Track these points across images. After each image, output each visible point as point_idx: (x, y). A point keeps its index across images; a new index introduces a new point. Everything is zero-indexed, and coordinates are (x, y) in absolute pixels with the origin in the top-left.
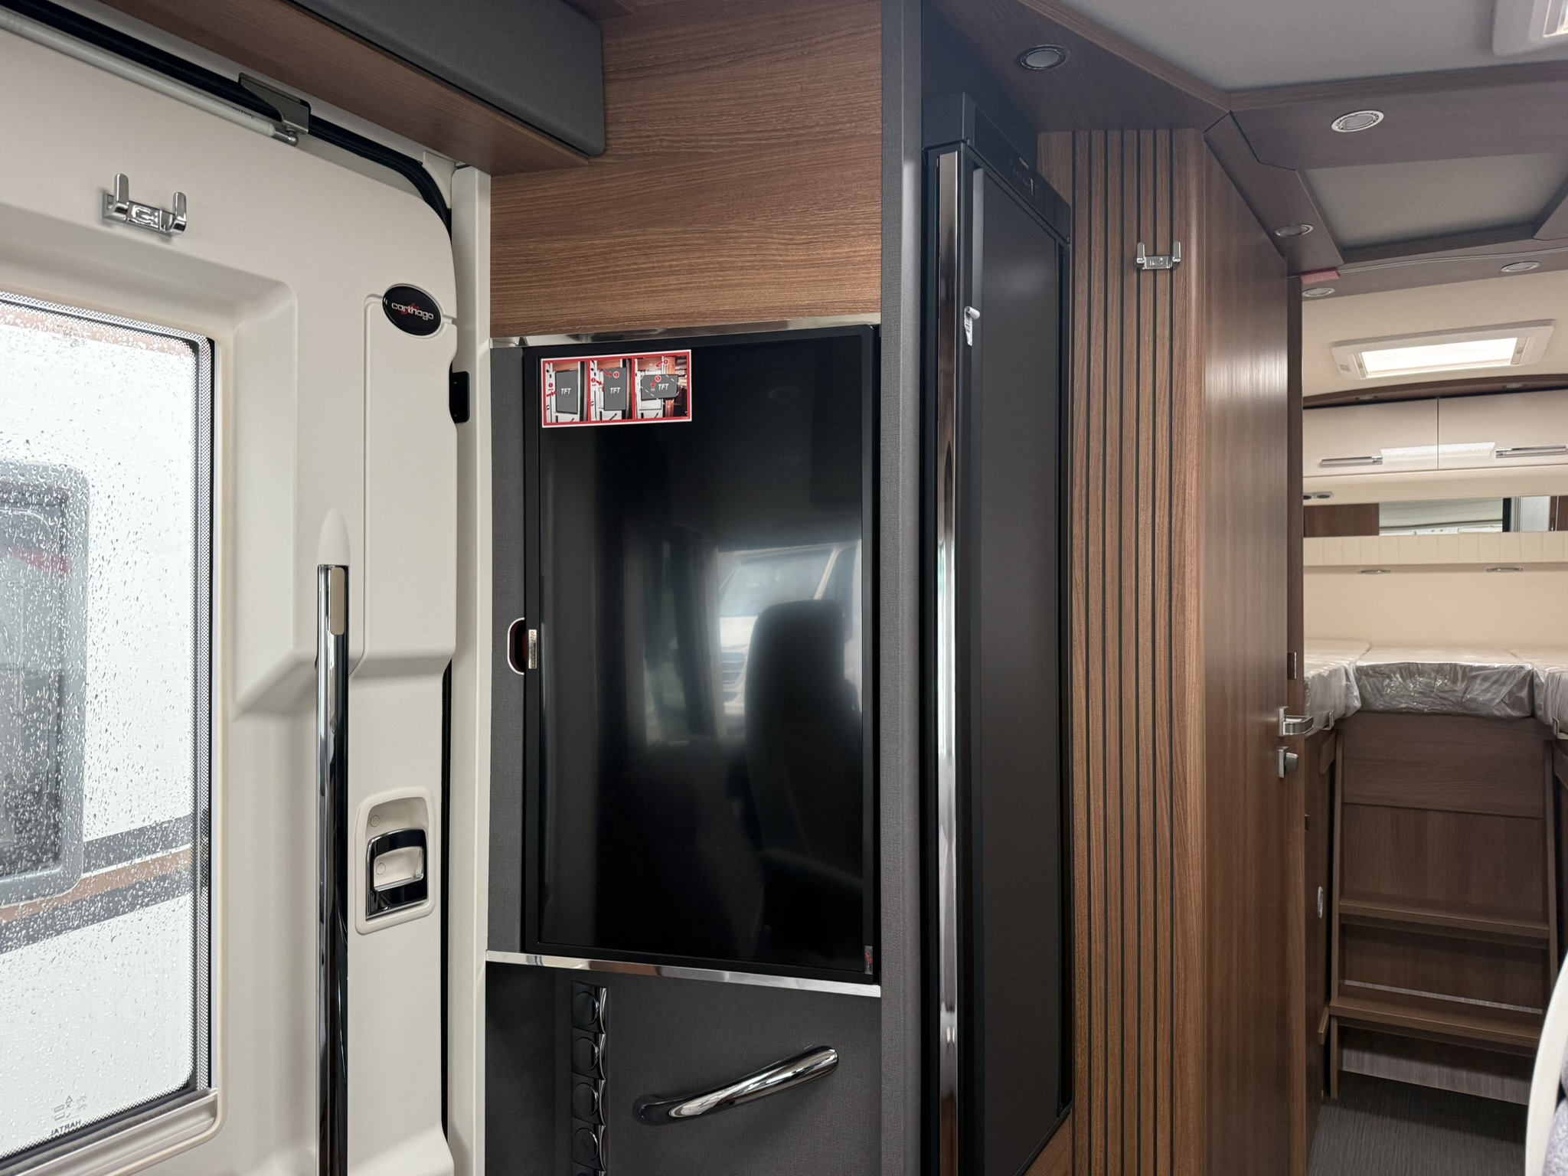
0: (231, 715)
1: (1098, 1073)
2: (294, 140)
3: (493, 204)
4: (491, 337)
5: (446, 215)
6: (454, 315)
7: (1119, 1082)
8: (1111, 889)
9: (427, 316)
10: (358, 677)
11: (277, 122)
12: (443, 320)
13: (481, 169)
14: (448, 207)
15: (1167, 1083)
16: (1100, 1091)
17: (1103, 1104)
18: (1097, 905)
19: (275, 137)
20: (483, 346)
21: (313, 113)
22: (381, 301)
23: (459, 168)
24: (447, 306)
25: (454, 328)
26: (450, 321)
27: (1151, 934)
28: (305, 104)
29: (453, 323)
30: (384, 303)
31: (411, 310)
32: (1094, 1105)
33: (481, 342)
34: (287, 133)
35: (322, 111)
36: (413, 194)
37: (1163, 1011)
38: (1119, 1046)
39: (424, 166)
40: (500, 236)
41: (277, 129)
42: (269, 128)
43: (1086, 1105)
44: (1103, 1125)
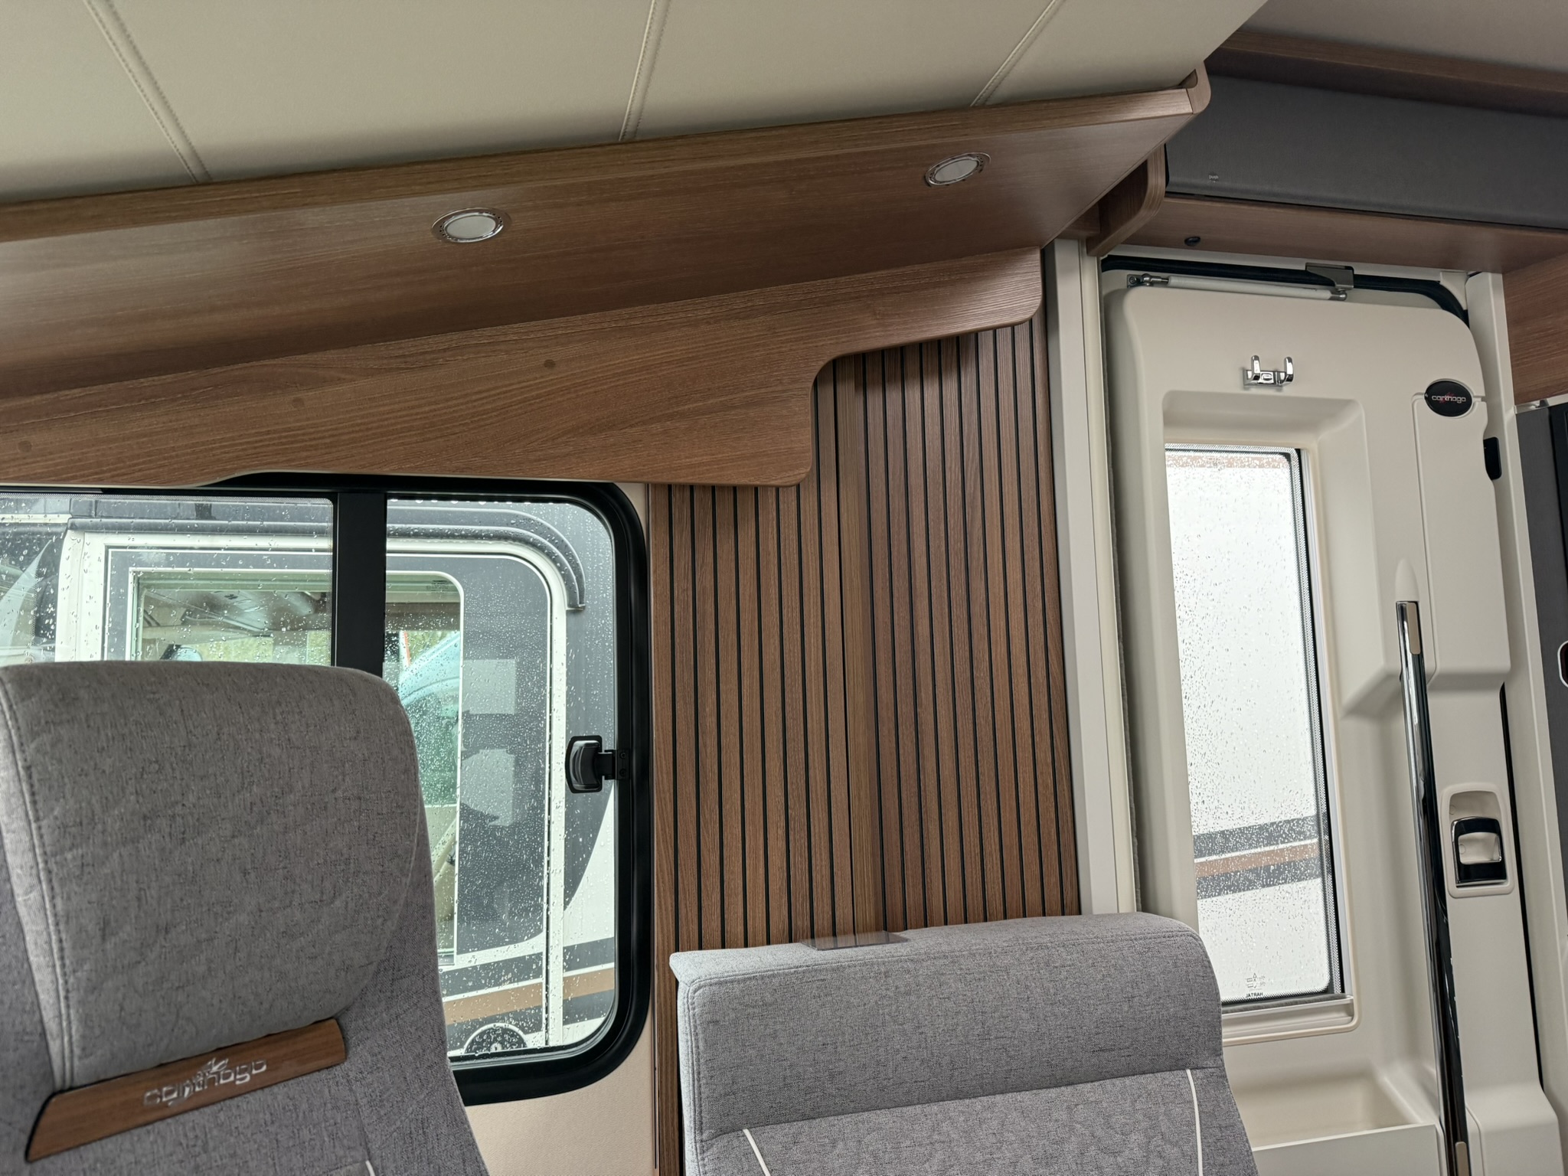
0: (1339, 716)
2: (1344, 296)
3: (1507, 296)
4: (1516, 404)
5: (1464, 316)
6: (1483, 394)
9: (1460, 400)
10: (1435, 689)
11: (1331, 287)
12: (1474, 400)
13: (1493, 271)
14: (1464, 308)
19: (1331, 299)
20: (1509, 413)
21: (1356, 272)
22: (1423, 397)
23: (1471, 276)
24: (1476, 389)
25: (1484, 404)
26: (1480, 399)
28: (1351, 268)
29: (1482, 400)
30: (1426, 398)
31: (1447, 398)
33: (1507, 410)
34: (1339, 293)
35: (1361, 270)
36: (1437, 308)
39: (1442, 283)
40: (1516, 320)
41: (1332, 293)
42: (1328, 294)
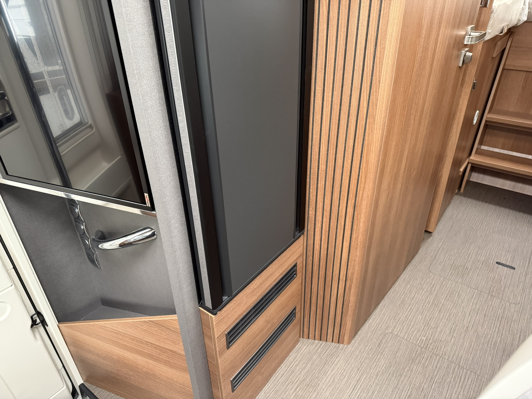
1: (319, 218)
7: (328, 222)
8: (331, 139)
15: (350, 224)
16: (319, 225)
17: (320, 230)
18: (323, 147)
27: (350, 161)
32: (316, 230)
37: (351, 196)
38: (329, 208)
43: (313, 229)
44: (320, 237)
